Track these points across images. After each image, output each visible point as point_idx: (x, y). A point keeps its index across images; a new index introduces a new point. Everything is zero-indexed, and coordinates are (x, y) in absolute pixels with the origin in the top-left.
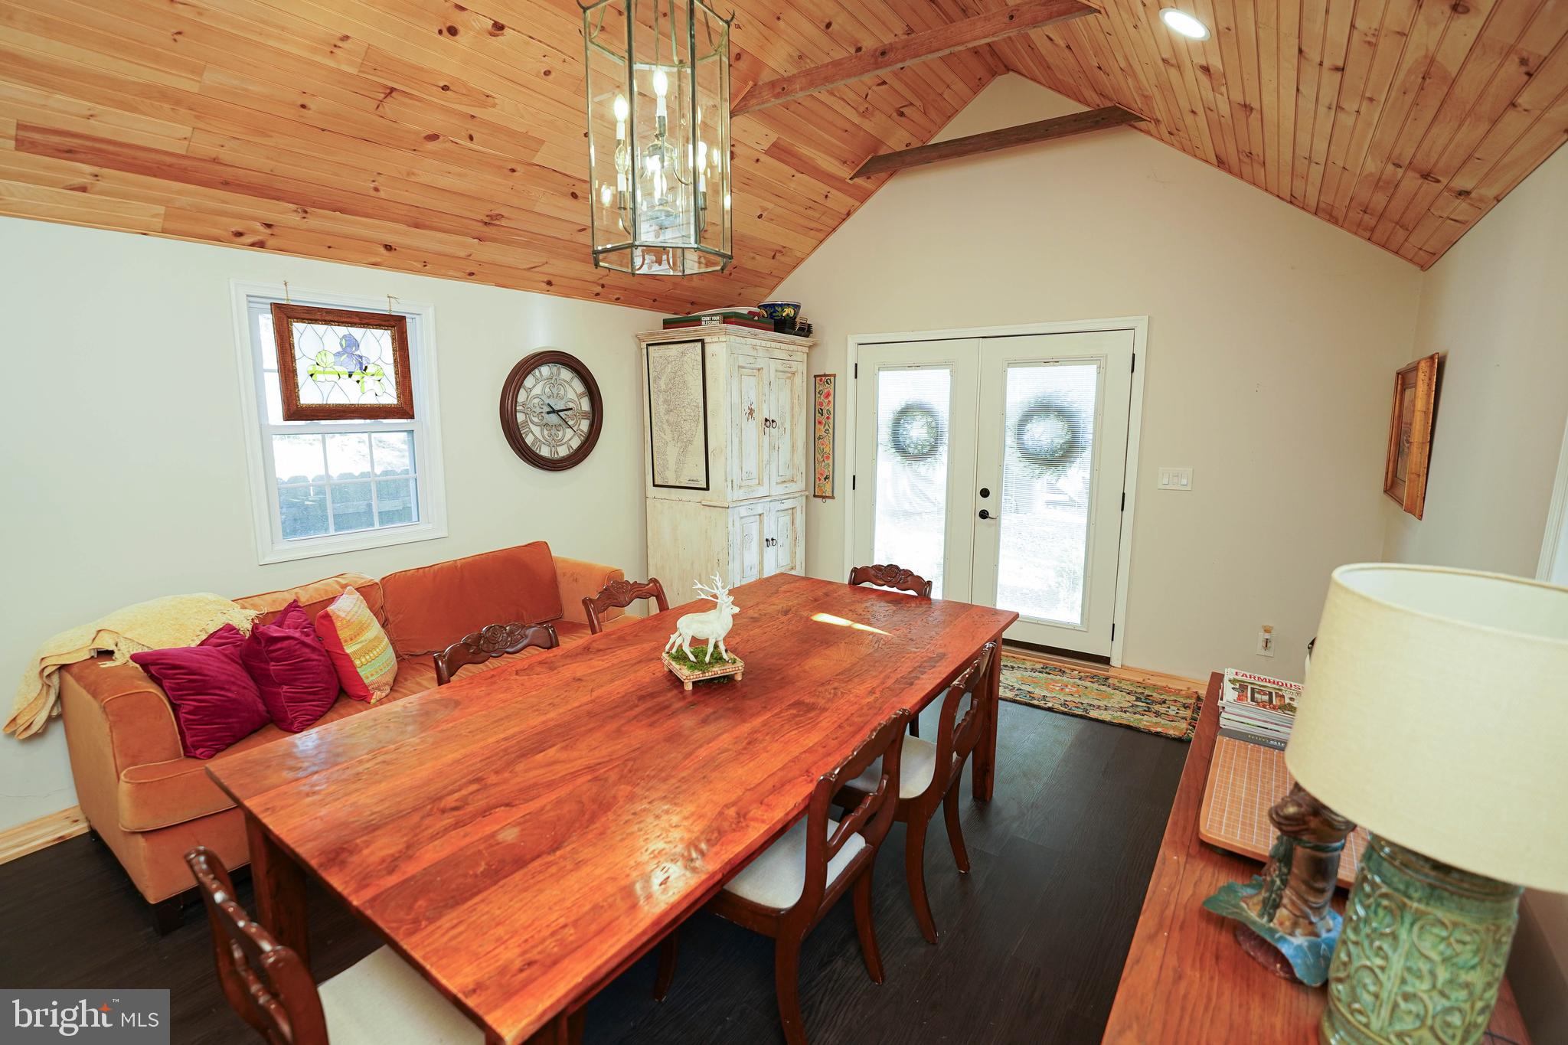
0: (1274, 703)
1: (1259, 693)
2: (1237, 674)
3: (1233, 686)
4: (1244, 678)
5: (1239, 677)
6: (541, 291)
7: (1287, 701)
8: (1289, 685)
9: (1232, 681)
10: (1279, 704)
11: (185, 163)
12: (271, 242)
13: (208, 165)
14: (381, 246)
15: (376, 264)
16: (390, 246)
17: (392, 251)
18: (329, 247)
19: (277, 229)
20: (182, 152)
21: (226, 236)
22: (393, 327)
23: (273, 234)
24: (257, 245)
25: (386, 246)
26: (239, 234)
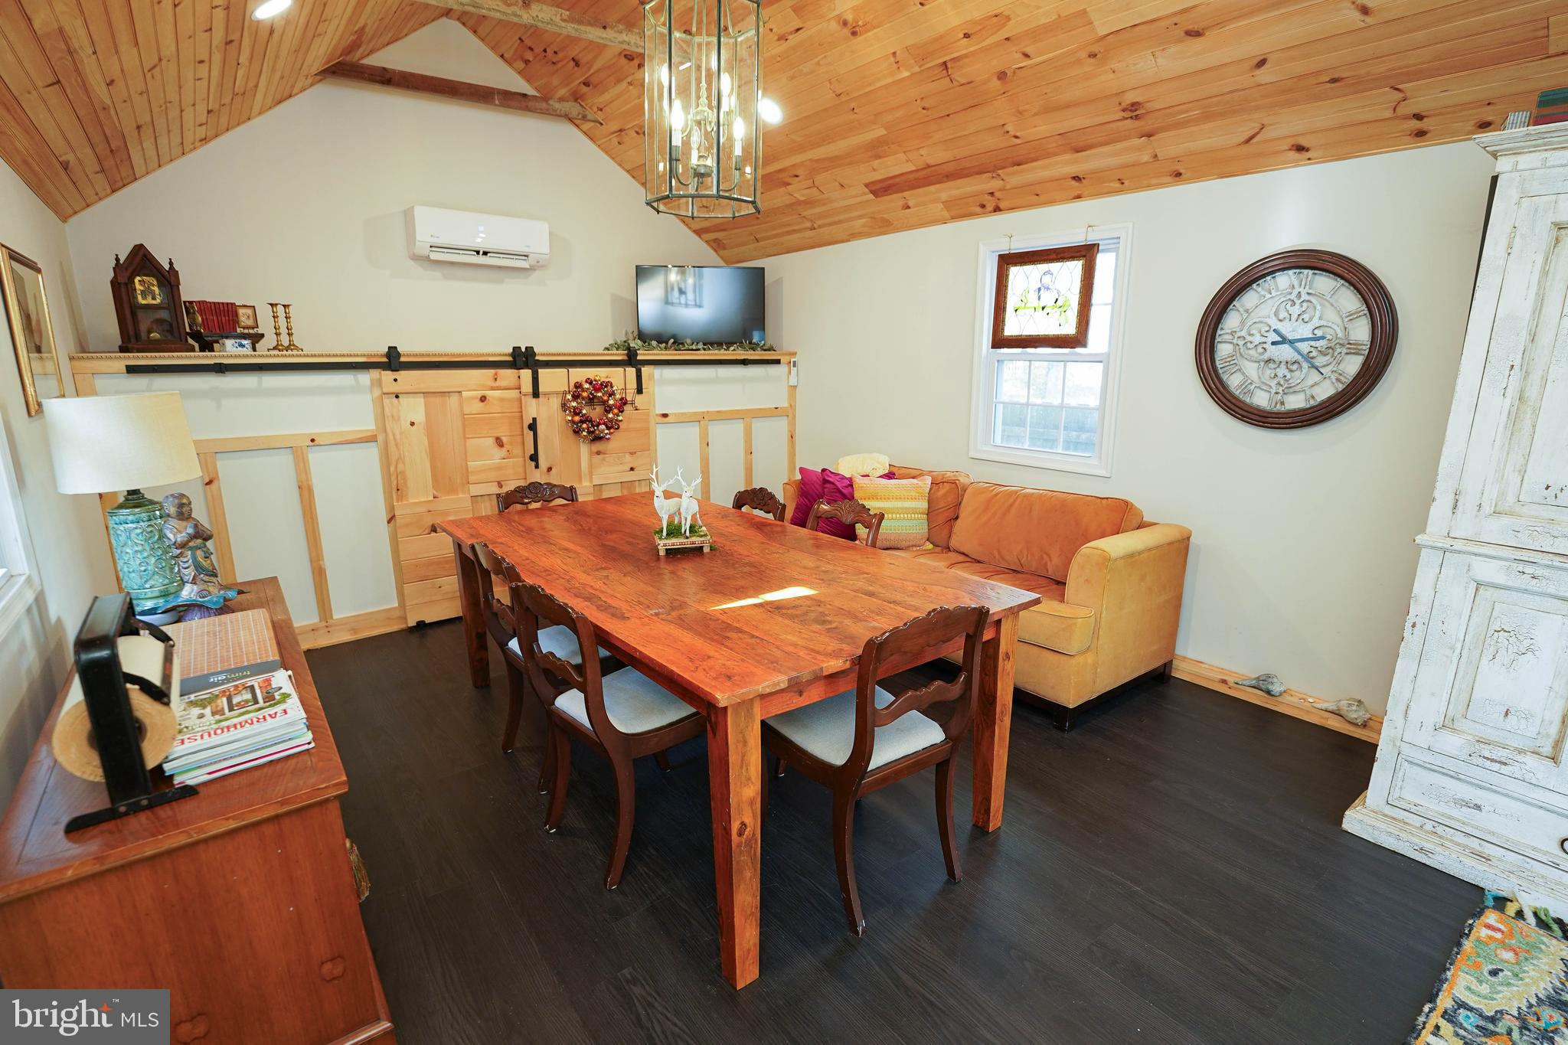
0: (225, 700)
1: (247, 701)
2: (285, 712)
3: (282, 691)
4: (272, 711)
5: (279, 709)
6: (1297, 164)
7: (208, 711)
8: (206, 736)
9: (286, 697)
10: (219, 701)
11: (921, 174)
12: (1002, 205)
13: (929, 170)
14: (1070, 180)
15: (1079, 197)
16: (1077, 177)
17: (1083, 180)
18: (1037, 195)
19: (998, 194)
20: (914, 168)
21: (979, 209)
22: (1084, 256)
23: (999, 199)
24: (997, 209)
25: (1074, 178)
26: (983, 206)
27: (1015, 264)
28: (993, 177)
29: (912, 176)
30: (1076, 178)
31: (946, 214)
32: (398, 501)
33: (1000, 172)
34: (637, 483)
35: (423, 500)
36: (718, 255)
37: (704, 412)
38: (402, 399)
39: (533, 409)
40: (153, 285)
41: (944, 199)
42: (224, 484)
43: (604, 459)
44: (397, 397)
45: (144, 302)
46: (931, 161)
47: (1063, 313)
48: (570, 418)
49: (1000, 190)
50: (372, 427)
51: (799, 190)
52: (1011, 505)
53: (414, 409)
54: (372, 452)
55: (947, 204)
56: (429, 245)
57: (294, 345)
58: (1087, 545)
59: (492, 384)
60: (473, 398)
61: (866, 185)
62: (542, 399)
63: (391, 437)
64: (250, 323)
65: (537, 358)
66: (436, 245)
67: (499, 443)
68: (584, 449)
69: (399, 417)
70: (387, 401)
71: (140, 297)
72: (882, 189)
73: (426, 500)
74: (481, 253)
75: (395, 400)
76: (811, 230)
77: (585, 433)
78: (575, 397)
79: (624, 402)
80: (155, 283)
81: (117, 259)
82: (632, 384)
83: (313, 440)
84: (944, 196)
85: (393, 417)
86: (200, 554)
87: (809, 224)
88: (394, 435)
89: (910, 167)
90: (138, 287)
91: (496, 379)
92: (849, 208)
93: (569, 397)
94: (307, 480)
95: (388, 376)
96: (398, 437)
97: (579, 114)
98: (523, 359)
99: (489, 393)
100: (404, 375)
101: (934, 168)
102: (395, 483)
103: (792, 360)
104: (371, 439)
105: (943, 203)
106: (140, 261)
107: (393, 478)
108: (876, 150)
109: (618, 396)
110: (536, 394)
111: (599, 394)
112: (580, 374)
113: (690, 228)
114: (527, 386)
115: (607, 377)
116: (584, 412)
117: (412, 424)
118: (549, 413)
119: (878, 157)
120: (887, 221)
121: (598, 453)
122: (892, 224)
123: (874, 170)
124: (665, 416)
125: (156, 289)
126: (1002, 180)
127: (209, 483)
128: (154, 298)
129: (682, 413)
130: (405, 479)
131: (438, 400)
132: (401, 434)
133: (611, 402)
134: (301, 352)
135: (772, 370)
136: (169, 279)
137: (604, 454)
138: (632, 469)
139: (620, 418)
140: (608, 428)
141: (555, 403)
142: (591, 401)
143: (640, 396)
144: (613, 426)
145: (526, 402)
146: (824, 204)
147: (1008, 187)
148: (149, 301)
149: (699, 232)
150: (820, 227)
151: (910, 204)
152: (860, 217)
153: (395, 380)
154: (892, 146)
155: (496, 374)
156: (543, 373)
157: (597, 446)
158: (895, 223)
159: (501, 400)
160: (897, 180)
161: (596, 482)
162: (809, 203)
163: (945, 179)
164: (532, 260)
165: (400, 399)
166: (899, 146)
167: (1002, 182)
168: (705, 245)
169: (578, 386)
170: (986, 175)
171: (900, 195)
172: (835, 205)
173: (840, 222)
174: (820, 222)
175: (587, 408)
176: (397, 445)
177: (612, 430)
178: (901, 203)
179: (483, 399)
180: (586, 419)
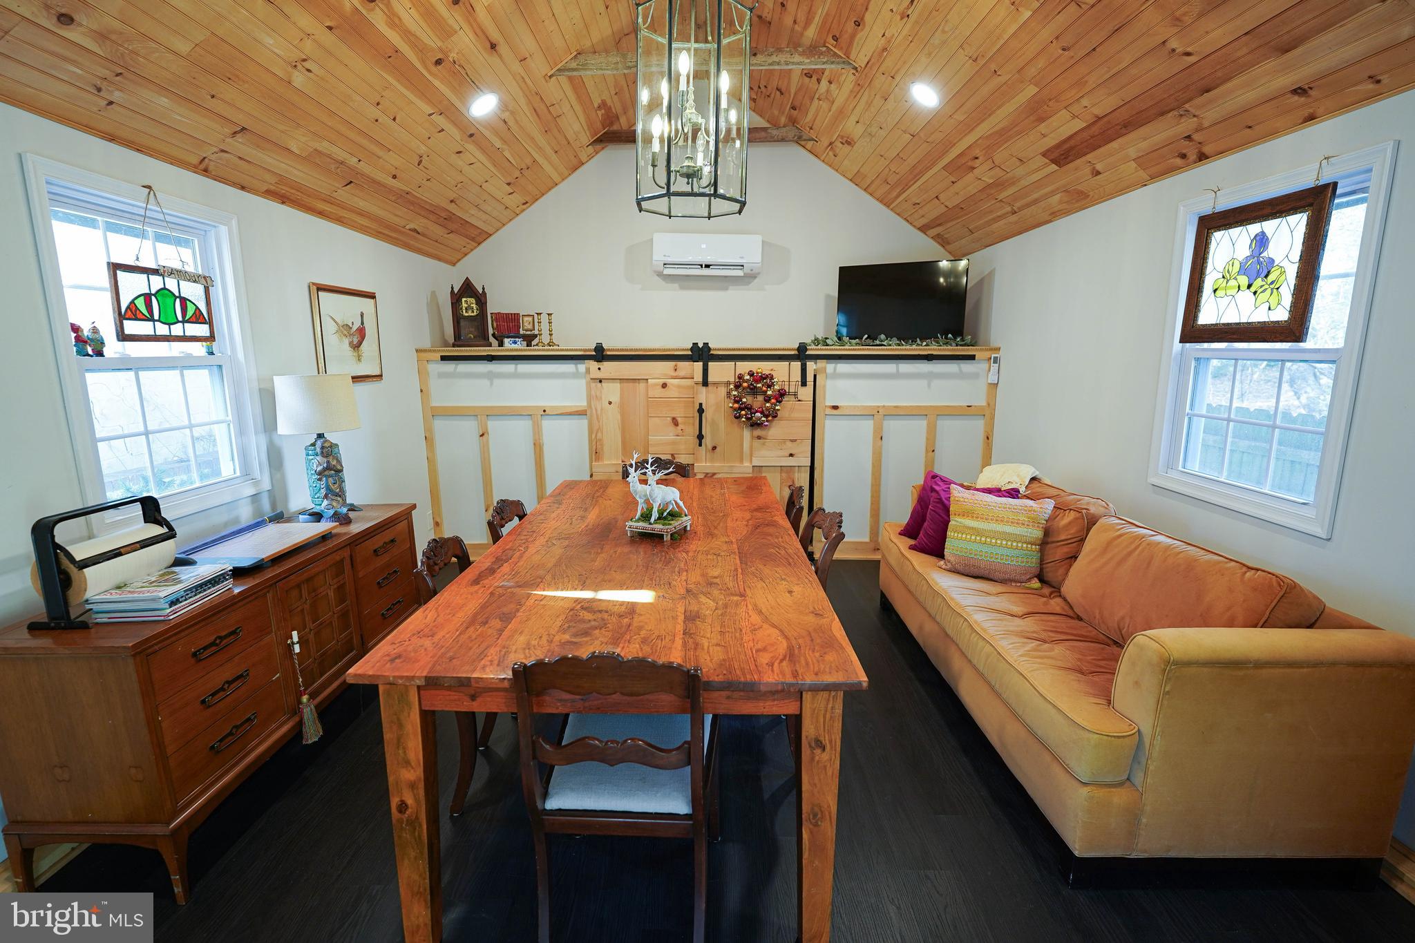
11: (1095, 129)
12: (1207, 149)
13: (1101, 123)
14: (1289, 95)
15: (1311, 118)
16: (1300, 88)
17: (1310, 92)
18: (1250, 127)
19: (1196, 137)
20: (1085, 125)
21: (1179, 161)
22: (1311, 205)
23: (1200, 143)
24: (1202, 157)
25: (1295, 92)
26: (1183, 156)
27: (1218, 228)
28: (1181, 115)
29: (1085, 135)
30: (1300, 91)
31: (1143, 175)
32: (596, 461)
33: (1187, 106)
34: (797, 468)
35: (613, 462)
36: (946, 250)
37: (879, 407)
38: (604, 384)
39: (703, 395)
40: (473, 303)
41: (1134, 156)
42: (492, 438)
43: (764, 444)
44: (600, 381)
45: (466, 315)
46: (1098, 111)
47: (1275, 290)
48: (731, 405)
49: (1197, 131)
50: (585, 404)
51: (984, 174)
52: (1130, 553)
53: (612, 392)
54: (583, 423)
55: (1141, 161)
56: (663, 263)
57: (553, 342)
58: (1148, 632)
59: (674, 374)
60: (656, 385)
61: (1044, 155)
62: (710, 387)
63: (594, 411)
64: (530, 327)
65: (712, 352)
66: (669, 263)
67: (675, 422)
68: (747, 433)
69: (601, 398)
70: (593, 385)
71: (464, 311)
72: (1063, 155)
73: (616, 463)
74: (704, 266)
75: (599, 384)
76: (1013, 214)
77: (744, 419)
78: (737, 387)
79: (781, 394)
80: (474, 301)
81: (452, 288)
82: (797, 376)
83: (544, 411)
84: (1133, 152)
85: (596, 396)
86: (331, 480)
87: (1009, 209)
88: (596, 410)
89: (1078, 125)
90: (464, 305)
91: (676, 370)
92: (1038, 184)
93: (732, 386)
94: (539, 439)
95: (593, 365)
96: (599, 412)
97: (795, 135)
98: (701, 354)
99: (669, 381)
100: (607, 365)
101: (1105, 119)
102: (594, 447)
103: (993, 356)
104: (581, 413)
105: (1134, 160)
106: (468, 289)
107: (594, 443)
108: (1037, 112)
109: (777, 387)
110: (705, 383)
111: (759, 385)
112: (744, 367)
113: (914, 226)
114: (699, 377)
115: (772, 370)
116: (744, 400)
117: (610, 403)
118: (716, 401)
119: (1041, 120)
120: (1081, 193)
121: (759, 438)
122: (1089, 196)
123: (1044, 136)
124: (835, 408)
125: (474, 306)
126: (1194, 116)
127: (482, 435)
128: (473, 312)
129: (855, 406)
130: (602, 445)
131: (631, 385)
132: (602, 409)
133: (769, 393)
134: (557, 348)
135: (966, 367)
136: (481, 300)
137: (766, 439)
138: (791, 455)
139: (777, 408)
140: (766, 416)
141: (723, 391)
142: (753, 391)
143: (804, 388)
144: (772, 415)
145: (697, 390)
146: (1013, 183)
147: (1206, 124)
148: (470, 314)
149: (923, 229)
150: (1020, 209)
151: (1099, 167)
152: (1053, 193)
153: (599, 369)
154: (1051, 104)
155: (676, 366)
156: (712, 365)
157: (758, 432)
158: (1091, 193)
159: (679, 387)
160: (1072, 143)
161: (756, 462)
162: (999, 185)
163: (1124, 131)
164: (747, 269)
165: (603, 384)
166: (1057, 101)
167: (1195, 119)
168: (931, 241)
169: (741, 377)
170: (1170, 114)
171: (1084, 159)
172: (1024, 183)
173: (1036, 202)
174: (1018, 205)
175: (749, 397)
176: (598, 418)
177: (770, 418)
178: (1088, 170)
179: (664, 386)
180: (748, 408)
